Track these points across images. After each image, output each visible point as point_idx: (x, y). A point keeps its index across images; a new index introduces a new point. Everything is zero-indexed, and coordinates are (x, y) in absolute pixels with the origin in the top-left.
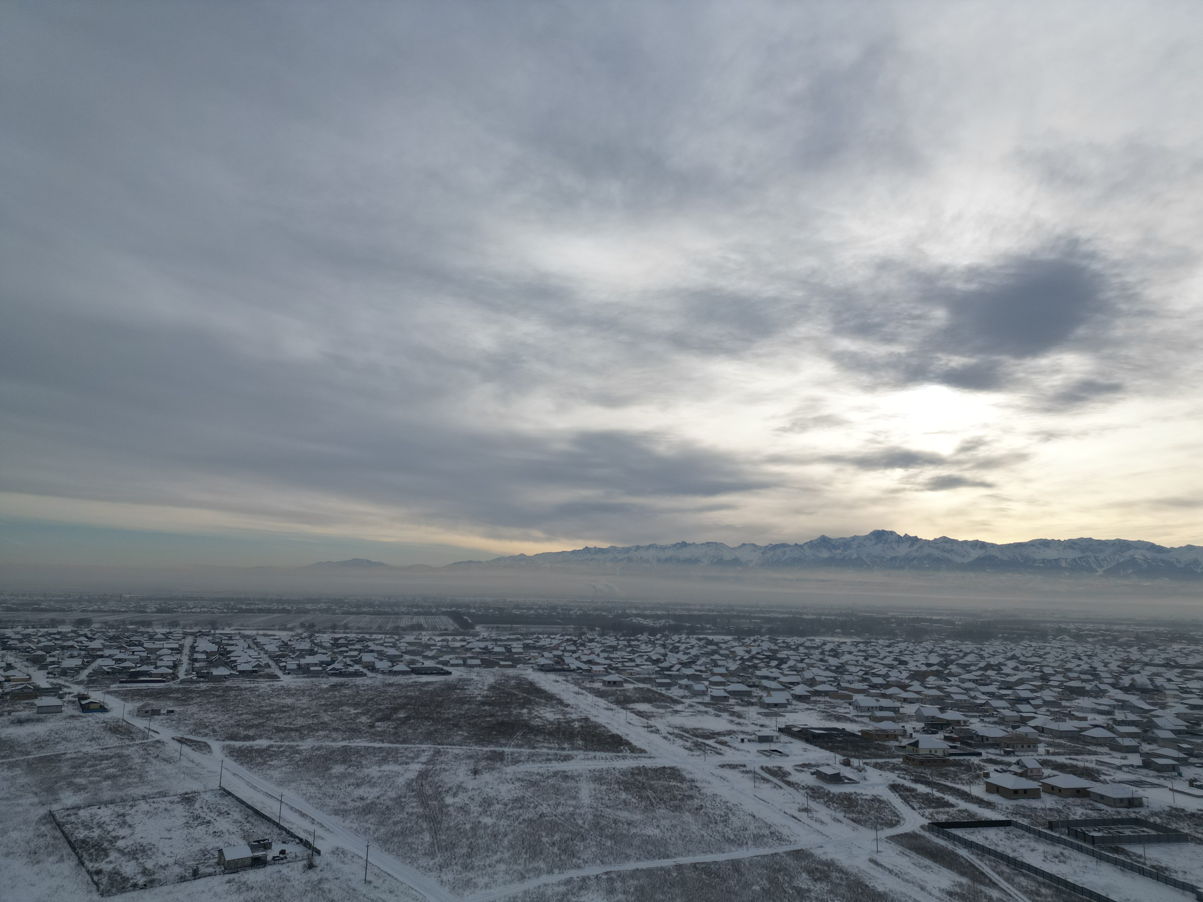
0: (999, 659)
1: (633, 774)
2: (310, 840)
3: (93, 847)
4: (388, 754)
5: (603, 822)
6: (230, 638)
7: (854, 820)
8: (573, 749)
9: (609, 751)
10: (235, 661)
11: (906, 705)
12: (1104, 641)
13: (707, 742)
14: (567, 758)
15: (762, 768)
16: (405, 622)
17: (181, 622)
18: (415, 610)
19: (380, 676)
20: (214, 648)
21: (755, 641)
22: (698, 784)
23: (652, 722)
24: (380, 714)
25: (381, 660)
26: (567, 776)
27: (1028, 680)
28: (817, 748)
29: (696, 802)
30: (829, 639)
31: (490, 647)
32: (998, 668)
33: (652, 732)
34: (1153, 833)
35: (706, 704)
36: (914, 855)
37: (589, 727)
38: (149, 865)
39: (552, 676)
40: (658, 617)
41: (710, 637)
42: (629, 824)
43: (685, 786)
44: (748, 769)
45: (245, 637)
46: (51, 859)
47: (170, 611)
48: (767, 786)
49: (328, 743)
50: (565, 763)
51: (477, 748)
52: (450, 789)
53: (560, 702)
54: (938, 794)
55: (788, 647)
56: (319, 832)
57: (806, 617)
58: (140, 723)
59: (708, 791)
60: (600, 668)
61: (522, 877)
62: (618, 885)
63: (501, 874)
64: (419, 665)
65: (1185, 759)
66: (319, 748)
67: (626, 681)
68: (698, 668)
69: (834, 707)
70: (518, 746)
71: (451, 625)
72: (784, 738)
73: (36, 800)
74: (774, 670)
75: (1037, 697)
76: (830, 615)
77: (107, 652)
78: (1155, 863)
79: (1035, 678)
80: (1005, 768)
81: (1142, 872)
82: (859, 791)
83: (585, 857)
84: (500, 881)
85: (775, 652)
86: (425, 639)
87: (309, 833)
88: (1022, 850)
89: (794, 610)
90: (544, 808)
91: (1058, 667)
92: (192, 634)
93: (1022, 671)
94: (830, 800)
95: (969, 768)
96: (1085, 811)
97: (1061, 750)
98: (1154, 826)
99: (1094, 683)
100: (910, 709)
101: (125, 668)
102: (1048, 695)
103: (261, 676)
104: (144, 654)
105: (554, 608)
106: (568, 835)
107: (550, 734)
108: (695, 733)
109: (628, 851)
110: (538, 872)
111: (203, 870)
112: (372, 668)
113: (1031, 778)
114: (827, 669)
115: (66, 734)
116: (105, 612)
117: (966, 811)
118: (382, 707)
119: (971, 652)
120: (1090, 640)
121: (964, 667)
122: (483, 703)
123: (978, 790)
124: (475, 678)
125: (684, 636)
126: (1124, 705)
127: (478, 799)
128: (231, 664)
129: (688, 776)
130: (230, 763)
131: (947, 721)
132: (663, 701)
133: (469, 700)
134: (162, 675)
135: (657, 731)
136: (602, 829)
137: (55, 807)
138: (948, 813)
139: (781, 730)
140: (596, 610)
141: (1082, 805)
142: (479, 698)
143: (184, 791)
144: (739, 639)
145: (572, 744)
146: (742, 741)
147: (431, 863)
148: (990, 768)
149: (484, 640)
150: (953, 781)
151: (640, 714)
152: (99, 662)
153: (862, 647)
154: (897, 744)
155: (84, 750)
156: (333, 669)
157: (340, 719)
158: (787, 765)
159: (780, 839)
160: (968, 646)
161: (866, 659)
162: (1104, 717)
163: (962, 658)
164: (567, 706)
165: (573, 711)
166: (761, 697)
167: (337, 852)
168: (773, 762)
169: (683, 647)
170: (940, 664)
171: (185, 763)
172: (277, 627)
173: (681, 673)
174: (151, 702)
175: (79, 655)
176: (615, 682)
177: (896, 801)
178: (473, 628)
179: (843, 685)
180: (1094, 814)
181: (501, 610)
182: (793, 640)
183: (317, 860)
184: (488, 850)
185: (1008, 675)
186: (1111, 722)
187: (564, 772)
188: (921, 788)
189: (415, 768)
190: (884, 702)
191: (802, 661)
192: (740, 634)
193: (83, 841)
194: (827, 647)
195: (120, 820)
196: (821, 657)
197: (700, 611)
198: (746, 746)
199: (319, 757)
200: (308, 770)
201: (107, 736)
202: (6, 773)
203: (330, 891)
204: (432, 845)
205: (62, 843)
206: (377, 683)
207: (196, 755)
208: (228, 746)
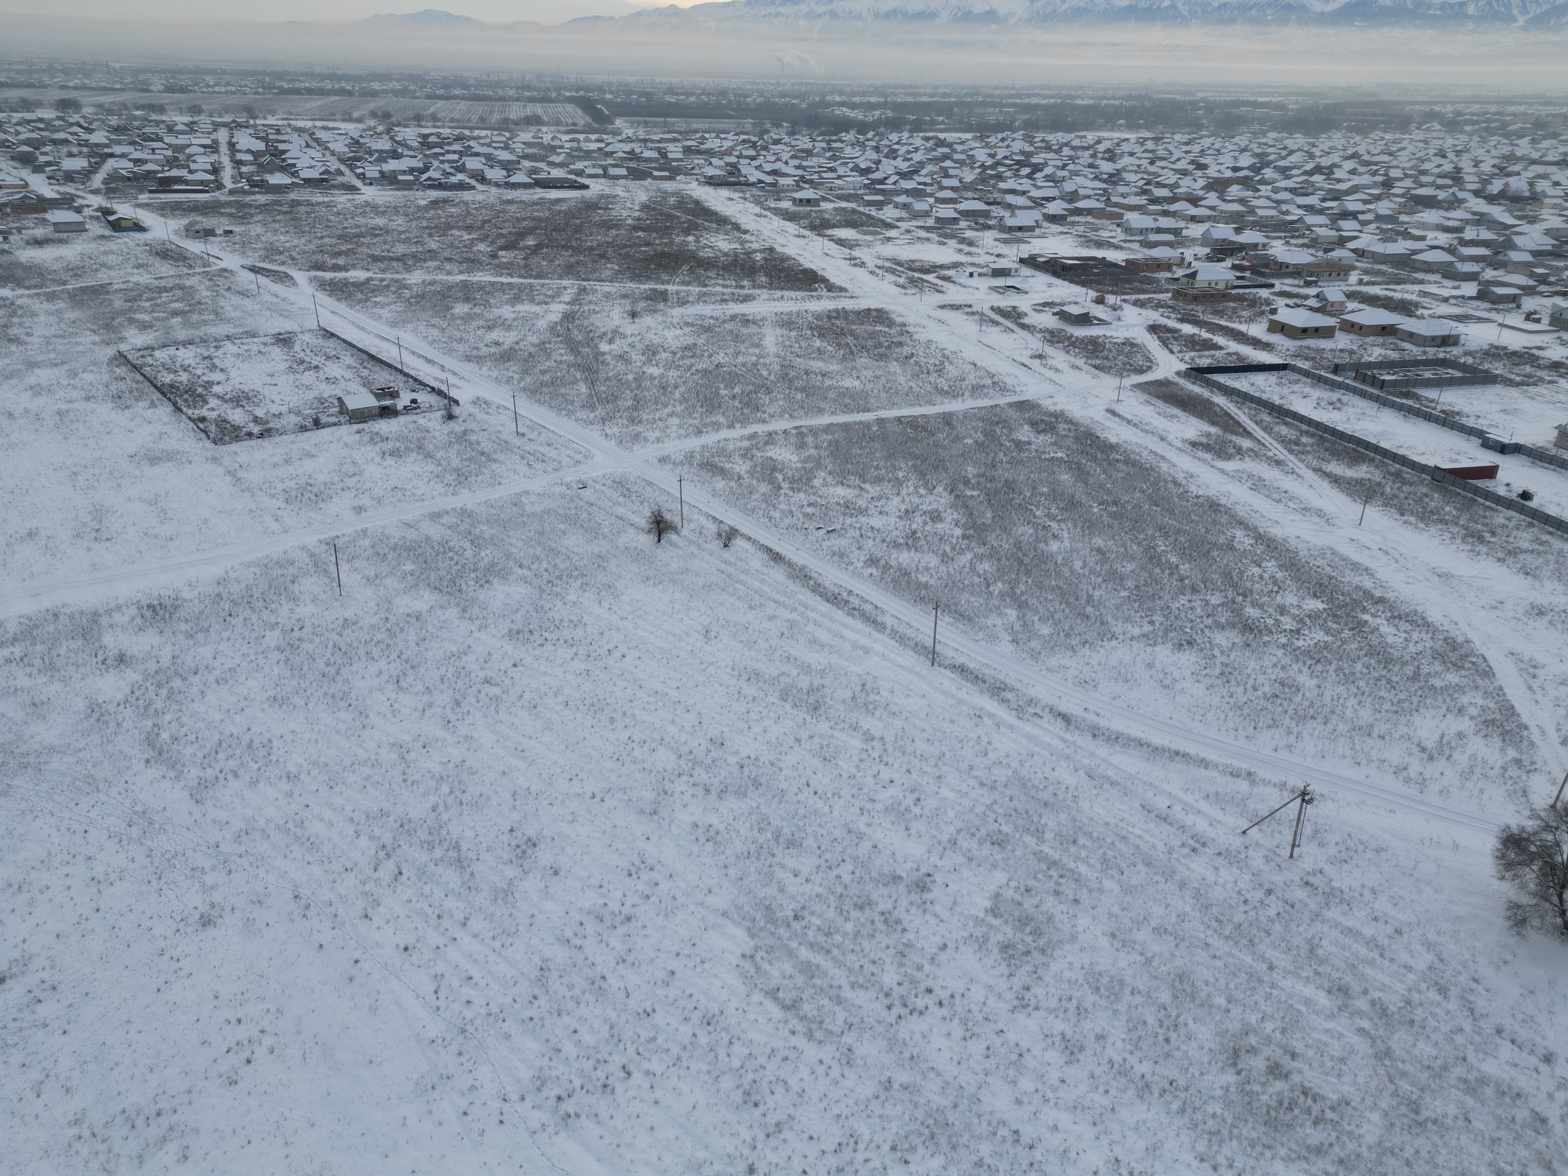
0: (1335, 158)
1: (829, 317)
2: (444, 388)
3: (186, 392)
4: (521, 291)
5: (792, 373)
6: (278, 132)
7: (1096, 367)
8: (754, 287)
9: (800, 289)
10: (294, 165)
11: (1192, 226)
12: (1487, 129)
13: (926, 277)
14: (747, 299)
15: (992, 308)
16: (515, 111)
17: (205, 107)
18: (527, 94)
19: (494, 190)
20: (260, 146)
21: (1003, 140)
22: (910, 329)
23: (856, 253)
24: (503, 240)
25: (492, 167)
26: (748, 321)
27: (1366, 187)
28: (1066, 283)
29: (906, 350)
30: (1106, 134)
31: (638, 151)
32: (1328, 171)
33: (855, 265)
34: (1458, 374)
35: (927, 229)
36: (1160, 404)
37: (774, 259)
38: (260, 413)
39: (724, 192)
40: (872, 107)
41: (942, 136)
42: (823, 375)
43: (893, 331)
44: (973, 310)
45: (299, 130)
46: (141, 404)
47: (183, 90)
48: (995, 330)
49: (442, 277)
50: (745, 305)
51: (633, 285)
52: (604, 334)
53: (737, 227)
54: (1205, 335)
55: (1048, 148)
56: (452, 380)
57: (1080, 102)
58: (194, 247)
59: (922, 336)
60: (789, 181)
61: (699, 432)
62: (810, 440)
63: (675, 428)
64: (543, 175)
65: (1533, 288)
66: (433, 283)
67: (824, 199)
68: (922, 179)
69: (1097, 230)
70: (684, 283)
71: (582, 118)
72: (1025, 271)
73: (97, 338)
74: (1024, 181)
75: (1369, 211)
76: (1114, 98)
77: (118, 149)
78: (1446, 408)
79: (1375, 185)
80: (1299, 302)
81: (1428, 417)
82: (1108, 333)
83: (771, 411)
84: (673, 435)
85: (1029, 155)
86: (547, 139)
87: (441, 381)
88: (1293, 397)
89: (1064, 92)
90: (720, 358)
91: (1410, 169)
92: (225, 125)
93: (1360, 174)
94: (1071, 344)
95: (1253, 302)
96: (1383, 352)
97: (1378, 279)
98: (1463, 367)
99: (1451, 191)
100: (1196, 231)
101: (149, 172)
102: (1384, 207)
103: (334, 187)
104: (169, 153)
105: (723, 93)
106: (750, 387)
107: (725, 268)
108: (911, 266)
109: (822, 405)
110: (717, 426)
111: (324, 419)
112: (482, 179)
113: (1330, 314)
114: (1096, 178)
115: (103, 259)
116: (90, 89)
117: (1236, 354)
118: (504, 231)
119: (1299, 150)
120: (1468, 128)
121: (1284, 172)
122: (635, 228)
123: (1258, 330)
124: (622, 194)
125: (905, 135)
126: (1481, 220)
127: (640, 347)
128: (289, 169)
129: (898, 320)
130: (323, 297)
131: (1241, 244)
132: (872, 225)
133: (616, 224)
134: (202, 183)
135: (862, 265)
136: (790, 381)
137: (123, 347)
138: (1212, 356)
139: (1022, 261)
140: (783, 95)
141: (1383, 345)
142: (630, 221)
143: (276, 331)
144: (981, 138)
145: (754, 281)
146: (971, 275)
147: (592, 416)
148: (1280, 302)
149: (628, 140)
150: (1230, 319)
151: (841, 242)
152: (110, 164)
153: (1150, 145)
154: (1169, 275)
155: (134, 279)
156: (429, 179)
157: (452, 246)
158: (1023, 303)
159: (1004, 389)
160: (1298, 140)
161: (1152, 163)
162: (1450, 236)
163: (1284, 158)
164: (746, 232)
165: (753, 238)
166: (1002, 218)
167: (476, 402)
168: (1006, 302)
169: (903, 150)
170: (1251, 168)
171: (266, 297)
172: (338, 116)
173: (898, 187)
174: (199, 219)
175: (80, 153)
176: (809, 201)
177: (1152, 344)
178: (612, 123)
179: (1114, 199)
180: (1394, 355)
181: (648, 95)
182: (1056, 138)
183: (456, 410)
184: (656, 403)
185: (1339, 181)
186: (1455, 242)
187: (744, 315)
188: (1188, 329)
189: (556, 310)
190: (1165, 222)
191: (1064, 167)
192: (983, 130)
193: (172, 386)
194: (1101, 148)
195: (207, 363)
196: (1091, 161)
197: (931, 96)
198: (975, 281)
199: (434, 293)
200: (424, 309)
201: (157, 262)
202: (47, 306)
203: (478, 443)
204: (590, 396)
205: (146, 386)
206: (492, 200)
207: (278, 288)
208: (315, 277)
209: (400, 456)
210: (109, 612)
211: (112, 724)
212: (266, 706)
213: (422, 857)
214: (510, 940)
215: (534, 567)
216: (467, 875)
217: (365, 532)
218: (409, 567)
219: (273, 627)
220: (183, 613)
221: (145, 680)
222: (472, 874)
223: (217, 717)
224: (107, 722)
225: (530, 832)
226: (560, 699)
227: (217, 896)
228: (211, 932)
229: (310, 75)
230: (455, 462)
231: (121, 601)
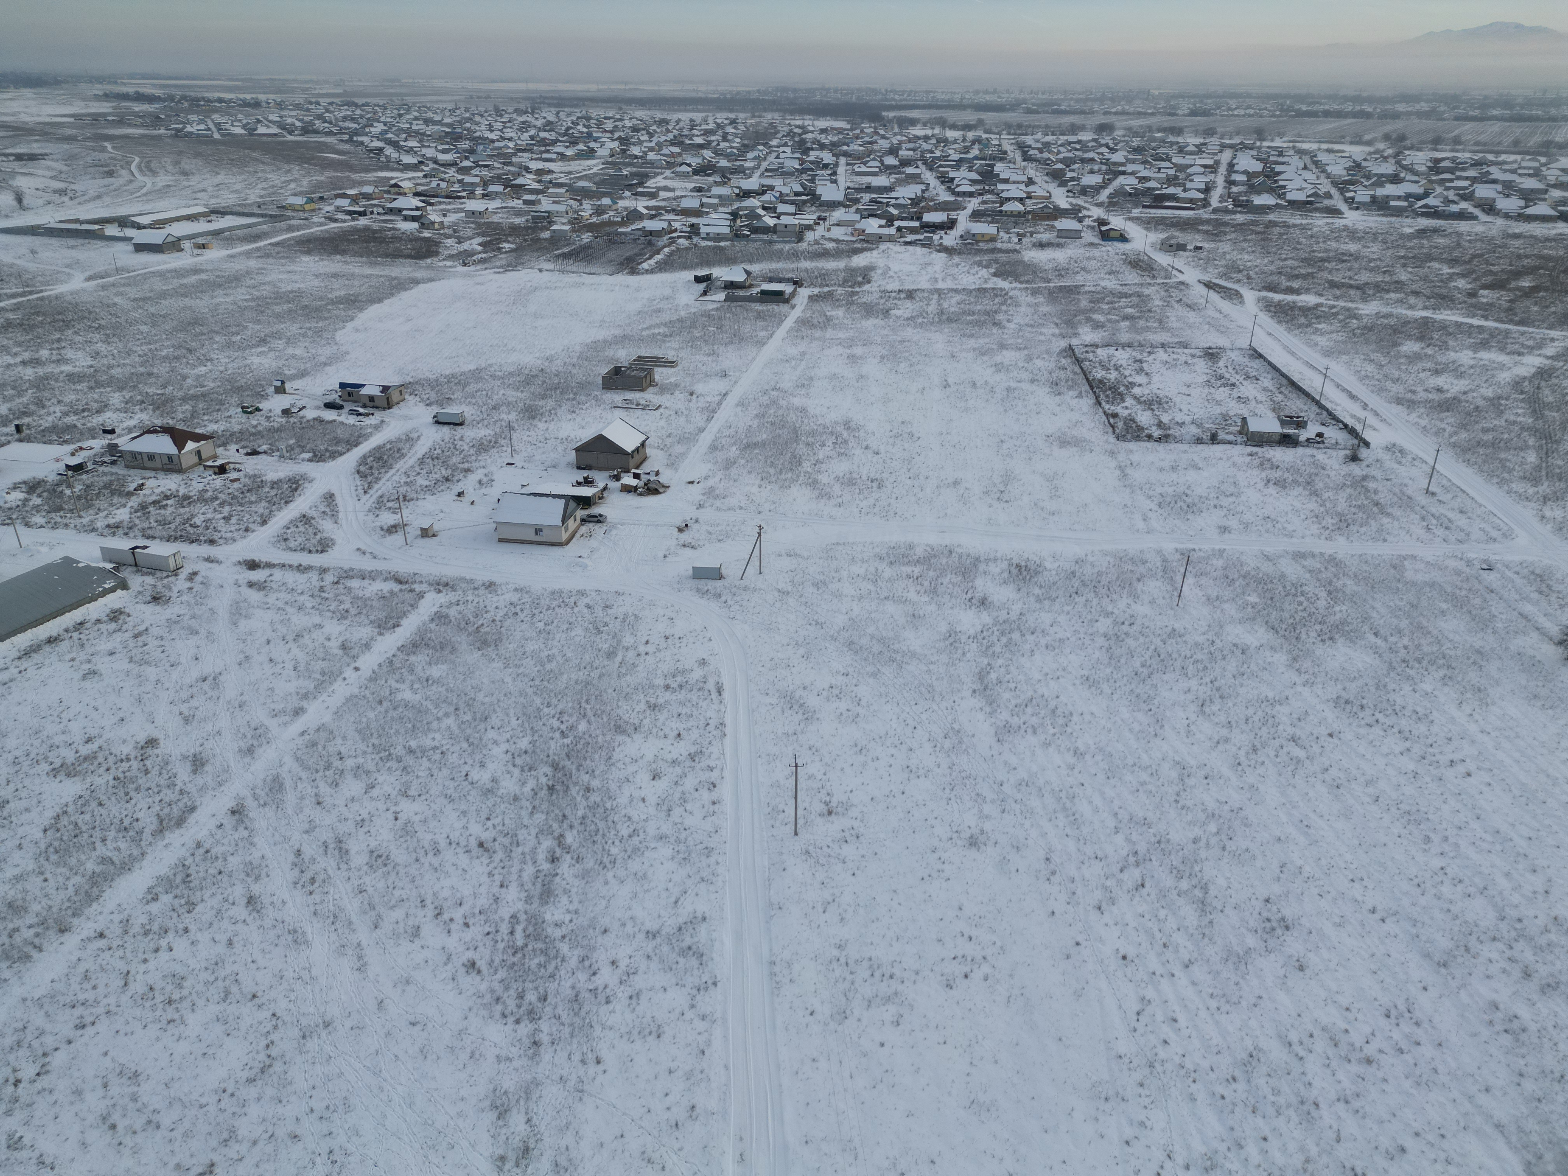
2: (1358, 427)
3: (1110, 389)
4: (1492, 336)
6: (1281, 154)
10: (1284, 187)
17: (1219, 130)
19: (1500, 221)
20: (1258, 167)
24: (1490, 278)
25: (1508, 196)
38: (1165, 419)
45: (1301, 152)
46: (1071, 393)
47: (1206, 113)
49: (1401, 311)
56: (1372, 420)
58: (1163, 259)
66: (1387, 316)
73: (1057, 331)
77: (1130, 168)
87: (1358, 420)
92: (1231, 146)
101: (1149, 188)
103: (1317, 210)
104: (1172, 172)
111: (1222, 435)
112: (1490, 209)
115: (1086, 263)
116: (1128, 114)
118: (1495, 269)
128: (1278, 191)
130: (1265, 318)
134: (1191, 201)
137: (1075, 342)
143: (1208, 345)
147: (1531, 491)
152: (1121, 180)
155: (1103, 284)
156: (1426, 206)
157: (1425, 279)
167: (1391, 448)
171: (1211, 312)
172: (1348, 139)
174: (1177, 234)
175: (1100, 170)
183: (1363, 453)
189: (1532, 363)
193: (1100, 381)
195: (1137, 365)
199: (1385, 327)
200: (1367, 342)
201: (1127, 269)
202: (1030, 299)
203: (1376, 492)
204: (1538, 468)
205: (1081, 379)
206: (1494, 232)
207: (1225, 305)
208: (1264, 298)
209: (1284, 487)
210: (987, 561)
211: (960, 651)
212: (1078, 682)
213: (1169, 881)
214: (1227, 1007)
215: (1392, 639)
216: (1205, 922)
217: (1221, 552)
218: (1253, 599)
219: (1108, 614)
220: (1040, 579)
221: (994, 625)
222: (1211, 922)
223: (1037, 676)
224: (956, 648)
225: (1287, 912)
226: (1371, 790)
227: (988, 826)
228: (973, 853)
229: (1333, 97)
230: (1342, 506)
231: (999, 555)
